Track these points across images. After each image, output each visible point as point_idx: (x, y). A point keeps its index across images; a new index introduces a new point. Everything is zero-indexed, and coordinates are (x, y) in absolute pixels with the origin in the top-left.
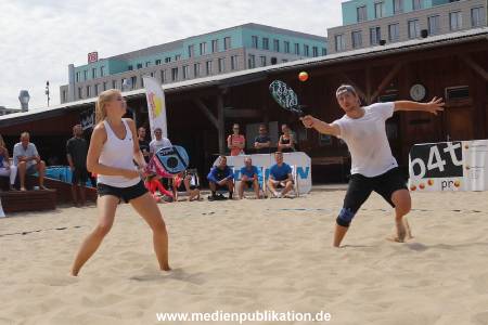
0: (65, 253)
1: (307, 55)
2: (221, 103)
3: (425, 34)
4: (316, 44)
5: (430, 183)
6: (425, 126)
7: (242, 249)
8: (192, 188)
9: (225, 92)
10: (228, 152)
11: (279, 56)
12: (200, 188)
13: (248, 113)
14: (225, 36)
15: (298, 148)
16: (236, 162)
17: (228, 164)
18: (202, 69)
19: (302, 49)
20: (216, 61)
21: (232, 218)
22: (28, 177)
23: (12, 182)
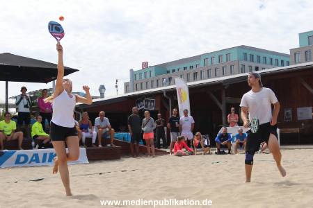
0: (125, 186)
1: (277, 65)
2: (224, 95)
4: (283, 58)
7: (236, 185)
8: (206, 146)
9: (226, 88)
10: (228, 124)
11: (260, 65)
12: (210, 147)
14: (227, 53)
18: (212, 73)
19: (274, 61)
20: (221, 68)
21: (230, 165)
22: (104, 139)
23: (94, 141)
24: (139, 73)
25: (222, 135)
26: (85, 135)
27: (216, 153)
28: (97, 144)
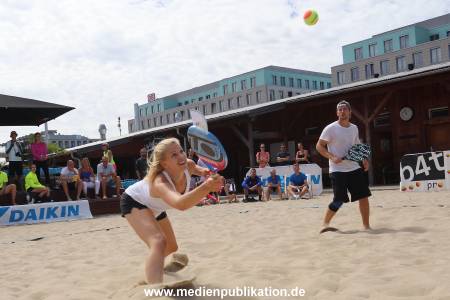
1: (316, 88)
2: (250, 128)
3: (411, 67)
4: (323, 80)
5: (418, 185)
6: (412, 140)
8: (231, 193)
9: (253, 119)
10: (257, 165)
11: (293, 90)
12: (236, 193)
13: (271, 135)
14: (252, 76)
15: (311, 160)
16: (264, 173)
17: (258, 174)
18: (234, 102)
19: (311, 84)
20: (245, 96)
21: (262, 215)
23: (97, 192)
24: (145, 107)
25: (250, 179)
26: (86, 185)
27: (244, 201)
28: (101, 195)
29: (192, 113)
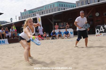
0: (22, 51)
1: (71, 7)
2: (53, 19)
3: (99, 1)
4: (73, 5)
5: (101, 34)
6: (99, 22)
7: (59, 49)
8: (48, 37)
9: (54, 16)
10: (55, 29)
11: (65, 8)
12: (49, 37)
13: (59, 20)
14: (53, 4)
15: (70, 28)
16: (57, 31)
18: (48, 11)
20: (51, 10)
21: (56, 43)
22: (13, 36)
23: (10, 37)
24: (23, 13)
25: (53, 33)
26: (7, 35)
27: (51, 39)
28: (11, 37)
29: (37, 14)
